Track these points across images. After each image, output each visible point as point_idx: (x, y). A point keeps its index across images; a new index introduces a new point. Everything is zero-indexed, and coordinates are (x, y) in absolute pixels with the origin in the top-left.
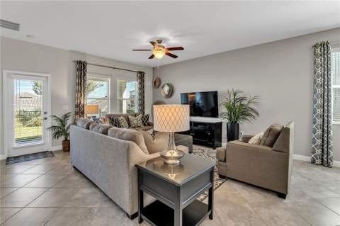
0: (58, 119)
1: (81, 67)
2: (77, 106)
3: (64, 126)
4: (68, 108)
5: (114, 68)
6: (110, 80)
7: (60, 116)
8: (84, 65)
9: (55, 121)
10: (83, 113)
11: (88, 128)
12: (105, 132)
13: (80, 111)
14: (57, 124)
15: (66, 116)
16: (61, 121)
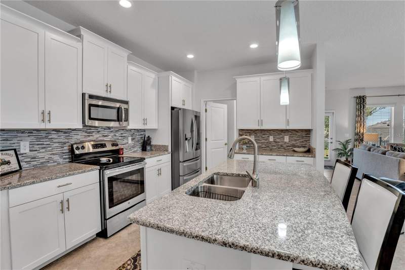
0: (341, 143)
1: (361, 101)
2: (357, 134)
3: (346, 149)
4: (349, 136)
5: (399, 95)
6: (393, 108)
7: (343, 141)
8: (363, 99)
9: (339, 145)
10: (362, 140)
11: (369, 150)
12: (384, 153)
13: (359, 138)
14: (340, 147)
15: (347, 142)
16: (343, 145)
